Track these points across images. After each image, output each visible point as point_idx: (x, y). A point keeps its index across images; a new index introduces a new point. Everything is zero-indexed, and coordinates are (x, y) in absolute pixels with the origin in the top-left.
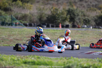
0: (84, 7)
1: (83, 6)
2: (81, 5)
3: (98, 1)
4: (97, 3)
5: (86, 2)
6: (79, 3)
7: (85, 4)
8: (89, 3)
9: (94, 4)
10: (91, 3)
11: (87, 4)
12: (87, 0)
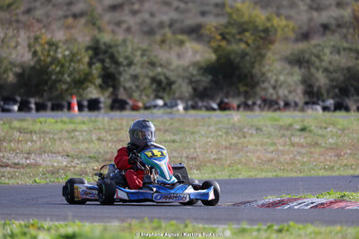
0: (129, 30)
1: (124, 26)
2: (119, 24)
3: (177, 9)
4: (174, 15)
5: (134, 13)
6: (108, 17)
7: (132, 21)
8: (146, 16)
9: (166, 18)
10: (152, 15)
11: (138, 19)
12: (136, 7)
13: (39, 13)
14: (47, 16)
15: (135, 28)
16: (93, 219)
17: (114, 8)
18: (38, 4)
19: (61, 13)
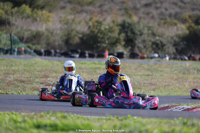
0: (153, 17)
1: (151, 15)
2: (148, 14)
3: (180, 7)
4: (178, 10)
5: (157, 8)
6: (142, 10)
7: (155, 13)
8: (163, 10)
9: (173, 12)
10: (166, 9)
11: (159, 11)
12: (159, 5)
13: (106, 7)
14: (111, 9)
15: (156, 16)
17: (147, 5)
18: (106, 2)
19: (118, 7)
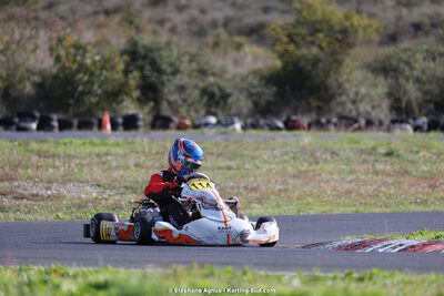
0: (174, 30)
1: (168, 25)
2: (161, 22)
3: (233, 5)
4: (229, 12)
5: (181, 9)
6: (148, 13)
7: (178, 19)
8: (196, 13)
9: (219, 16)
10: (203, 11)
11: (185, 16)
12: (183, 1)
13: (63, 8)
14: (73, 12)
15: (182, 28)
16: (128, 264)
17: (155, 3)
19: (89, 9)
